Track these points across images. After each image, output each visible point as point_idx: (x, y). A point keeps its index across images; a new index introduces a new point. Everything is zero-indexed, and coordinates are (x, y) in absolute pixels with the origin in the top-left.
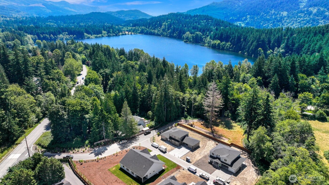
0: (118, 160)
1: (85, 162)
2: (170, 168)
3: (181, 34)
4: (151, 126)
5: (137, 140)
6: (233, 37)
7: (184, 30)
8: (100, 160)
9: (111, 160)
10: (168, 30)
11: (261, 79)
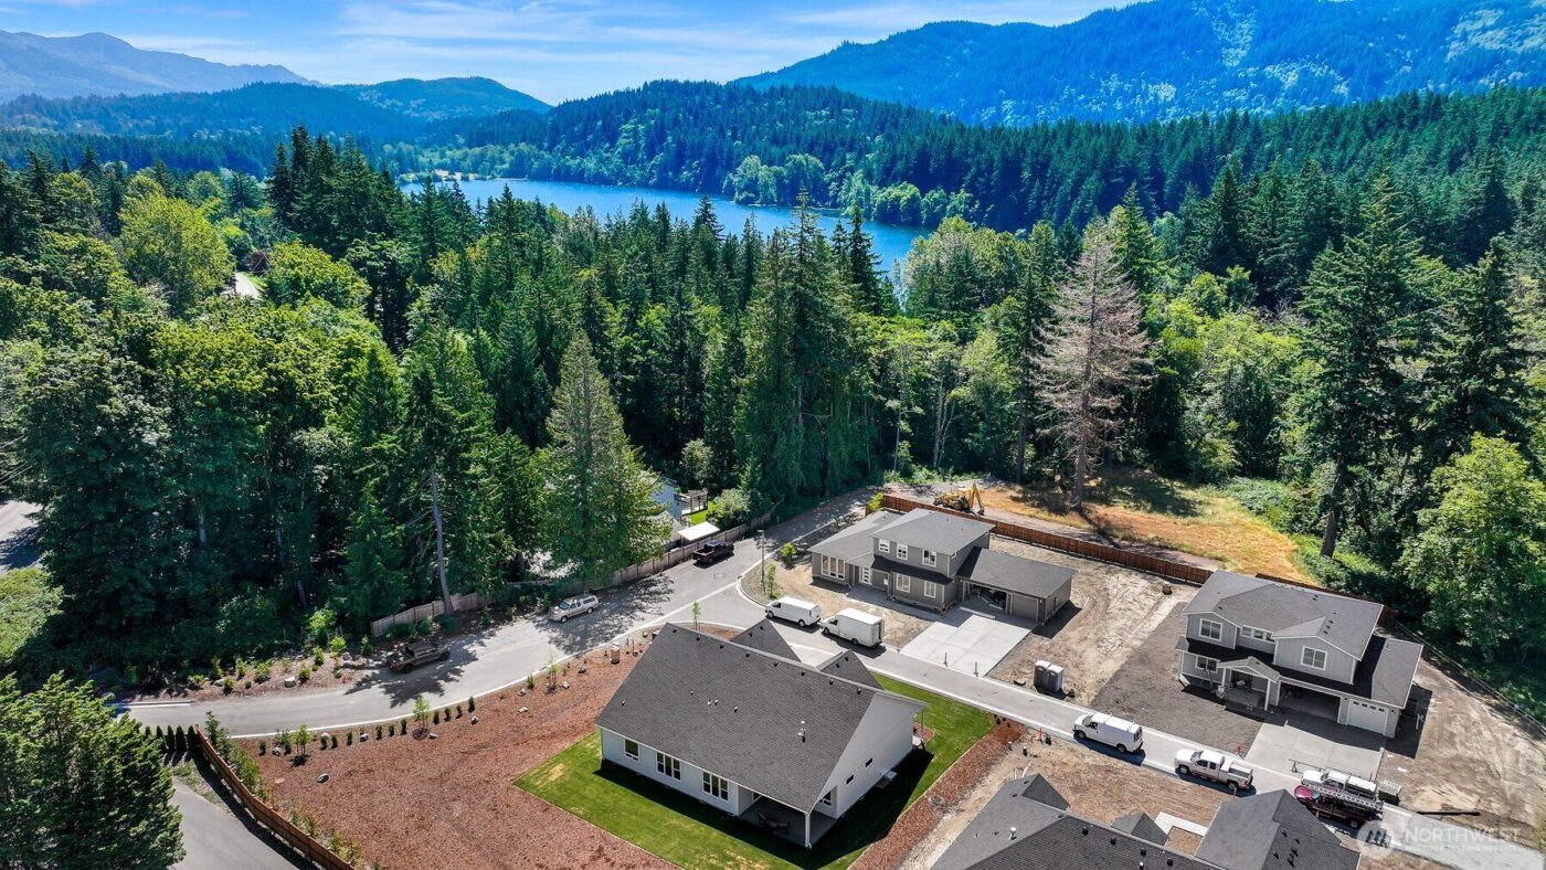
0: (568, 714)
1: (329, 743)
2: (955, 740)
3: (719, 171)
4: (727, 517)
5: (656, 592)
6: (978, 163)
7: (730, 152)
8: (436, 721)
9: (523, 722)
10: (651, 156)
11: (1246, 275)
